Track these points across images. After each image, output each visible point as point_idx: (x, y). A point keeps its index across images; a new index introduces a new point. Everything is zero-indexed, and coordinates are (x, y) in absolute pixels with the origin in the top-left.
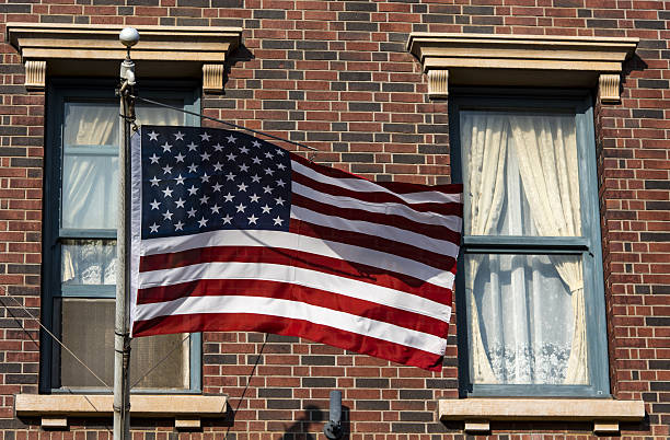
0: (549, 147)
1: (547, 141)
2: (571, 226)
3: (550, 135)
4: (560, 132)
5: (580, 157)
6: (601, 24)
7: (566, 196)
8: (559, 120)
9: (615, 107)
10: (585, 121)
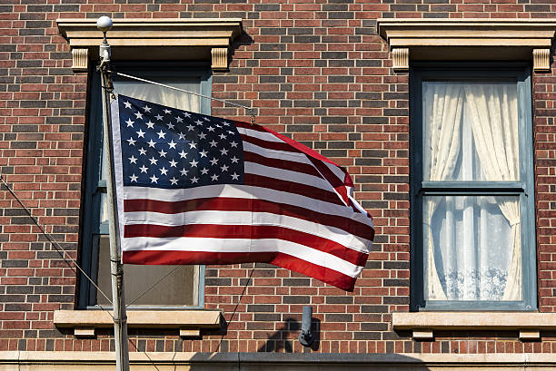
0: (496, 109)
1: (495, 104)
2: (512, 173)
3: (498, 99)
4: (505, 96)
5: (520, 117)
6: (536, 8)
7: (509, 148)
8: (505, 87)
9: (546, 75)
10: (524, 87)
